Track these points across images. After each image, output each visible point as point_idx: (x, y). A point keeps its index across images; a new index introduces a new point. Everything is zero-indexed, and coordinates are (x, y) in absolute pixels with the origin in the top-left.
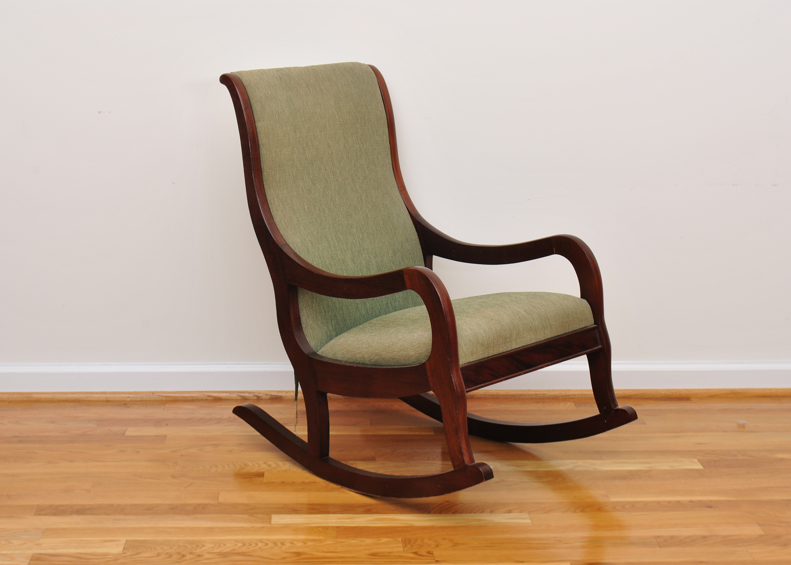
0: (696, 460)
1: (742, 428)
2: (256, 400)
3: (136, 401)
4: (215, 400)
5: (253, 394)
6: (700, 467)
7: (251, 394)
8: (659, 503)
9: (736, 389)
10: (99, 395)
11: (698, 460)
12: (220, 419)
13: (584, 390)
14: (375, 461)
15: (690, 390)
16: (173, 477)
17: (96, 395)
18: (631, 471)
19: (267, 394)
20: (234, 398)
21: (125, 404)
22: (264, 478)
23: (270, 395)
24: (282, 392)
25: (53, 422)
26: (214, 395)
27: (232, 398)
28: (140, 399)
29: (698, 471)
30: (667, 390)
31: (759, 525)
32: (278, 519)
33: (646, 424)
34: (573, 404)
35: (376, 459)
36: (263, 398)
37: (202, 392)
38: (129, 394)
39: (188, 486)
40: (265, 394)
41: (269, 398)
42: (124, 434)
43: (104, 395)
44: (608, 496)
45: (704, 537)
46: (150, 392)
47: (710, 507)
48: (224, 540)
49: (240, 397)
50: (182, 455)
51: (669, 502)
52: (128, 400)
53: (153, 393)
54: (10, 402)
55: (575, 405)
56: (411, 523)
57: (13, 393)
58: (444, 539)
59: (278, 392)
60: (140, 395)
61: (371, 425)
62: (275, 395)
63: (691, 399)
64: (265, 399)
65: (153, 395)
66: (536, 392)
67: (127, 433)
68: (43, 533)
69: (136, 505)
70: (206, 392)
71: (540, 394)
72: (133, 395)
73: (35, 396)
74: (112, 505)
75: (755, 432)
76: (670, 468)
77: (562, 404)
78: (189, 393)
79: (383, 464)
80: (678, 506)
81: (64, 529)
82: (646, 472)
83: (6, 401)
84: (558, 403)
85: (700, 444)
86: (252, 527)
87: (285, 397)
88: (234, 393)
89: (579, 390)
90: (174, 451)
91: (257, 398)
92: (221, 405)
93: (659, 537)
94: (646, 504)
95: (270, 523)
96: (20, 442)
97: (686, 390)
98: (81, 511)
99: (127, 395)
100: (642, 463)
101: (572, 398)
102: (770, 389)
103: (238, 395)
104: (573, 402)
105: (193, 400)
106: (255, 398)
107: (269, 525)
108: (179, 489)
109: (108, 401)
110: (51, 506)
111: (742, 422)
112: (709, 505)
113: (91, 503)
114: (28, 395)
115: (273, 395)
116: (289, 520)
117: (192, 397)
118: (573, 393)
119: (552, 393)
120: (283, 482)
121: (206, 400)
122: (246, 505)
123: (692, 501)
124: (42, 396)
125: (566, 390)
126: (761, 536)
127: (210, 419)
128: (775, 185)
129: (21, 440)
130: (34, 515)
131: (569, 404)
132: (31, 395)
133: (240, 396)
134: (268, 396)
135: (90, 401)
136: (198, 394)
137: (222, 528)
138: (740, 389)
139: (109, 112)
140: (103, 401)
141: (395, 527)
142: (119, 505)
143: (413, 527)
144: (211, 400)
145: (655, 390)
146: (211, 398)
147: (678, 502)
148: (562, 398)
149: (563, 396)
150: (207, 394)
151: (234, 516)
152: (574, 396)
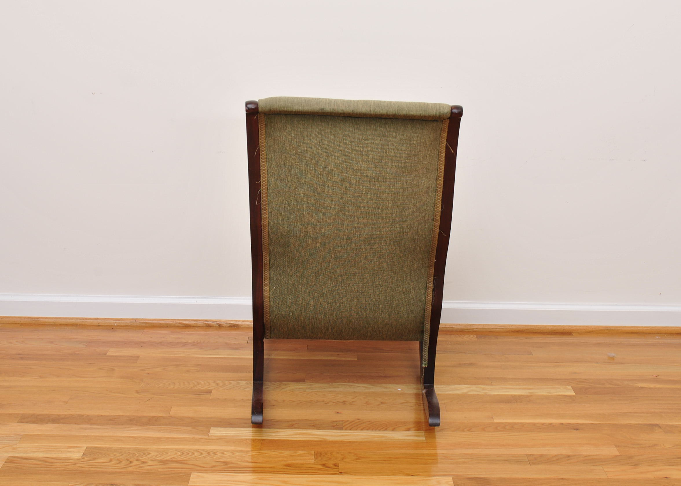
0: (570, 387)
1: (612, 360)
2: (218, 327)
3: (122, 326)
4: (185, 326)
5: (216, 322)
6: (573, 393)
7: (214, 323)
8: (534, 424)
9: (610, 327)
10: (92, 321)
11: (572, 387)
12: (185, 343)
13: (485, 324)
14: (305, 382)
15: (572, 326)
16: (137, 392)
17: (90, 321)
18: (515, 395)
19: (227, 322)
20: (200, 326)
21: (112, 329)
22: (211, 395)
23: (230, 323)
24: (239, 321)
25: (51, 342)
26: (184, 322)
27: (199, 326)
28: (125, 325)
29: (570, 396)
30: (553, 326)
31: (616, 446)
32: (215, 432)
33: (532, 355)
34: (475, 336)
35: (306, 381)
36: (224, 326)
37: (175, 320)
38: (116, 320)
39: (147, 401)
40: (225, 322)
41: (229, 326)
42: (105, 354)
43: (96, 321)
44: (492, 418)
45: (568, 456)
46: (133, 319)
47: (577, 429)
48: (167, 449)
49: (205, 325)
50: (148, 374)
51: (543, 424)
52: (115, 325)
53: (135, 320)
54: (22, 324)
55: (477, 337)
56: (325, 437)
57: (25, 318)
58: (350, 453)
59: (236, 321)
60: (125, 321)
61: (307, 351)
62: (233, 324)
63: (572, 333)
64: (226, 327)
65: (136, 321)
66: (446, 325)
67: (109, 354)
68: (21, 438)
69: (102, 416)
70: (178, 320)
71: (449, 328)
72: (120, 321)
73: (42, 320)
74: (82, 416)
75: (622, 363)
76: (547, 394)
77: (467, 336)
78: (164, 321)
79: (311, 385)
80: (551, 428)
81: (38, 435)
82: (527, 396)
83: (19, 324)
84: (463, 335)
85: (575, 373)
86: (192, 438)
87: (241, 325)
88: (201, 321)
89: (481, 325)
90: (142, 370)
91: (218, 326)
92: (189, 331)
93: (531, 455)
94: (523, 425)
95: (208, 435)
96: (22, 359)
97: (569, 326)
98: (56, 420)
99: (115, 321)
100: (525, 389)
101: (475, 331)
102: (638, 327)
103: (204, 323)
104: (476, 335)
105: (168, 326)
106: (217, 326)
107: (207, 437)
108: (139, 403)
109: (99, 326)
110: (34, 415)
111: (612, 354)
112: (576, 428)
113: (66, 413)
114: (37, 320)
115: (231, 324)
116: (224, 433)
117: (166, 324)
118: (476, 327)
119: (459, 327)
120: (226, 399)
121: (178, 326)
122: (191, 418)
123: (562, 424)
124: (47, 320)
125: (470, 325)
126: (617, 456)
127: (178, 343)
128: (644, 161)
129: (22, 357)
130: (17, 423)
131: (472, 336)
132: (38, 320)
133: (205, 323)
134: (228, 324)
135: (85, 325)
136: (172, 322)
137: (168, 438)
138: (613, 327)
139: (101, 93)
140: (96, 326)
141: (311, 441)
142: (88, 415)
143: (326, 441)
144: (182, 326)
145: (544, 326)
146: (182, 325)
147: (551, 424)
148: (467, 331)
149: (468, 329)
150: (179, 321)
151: (180, 427)
152: (477, 330)
